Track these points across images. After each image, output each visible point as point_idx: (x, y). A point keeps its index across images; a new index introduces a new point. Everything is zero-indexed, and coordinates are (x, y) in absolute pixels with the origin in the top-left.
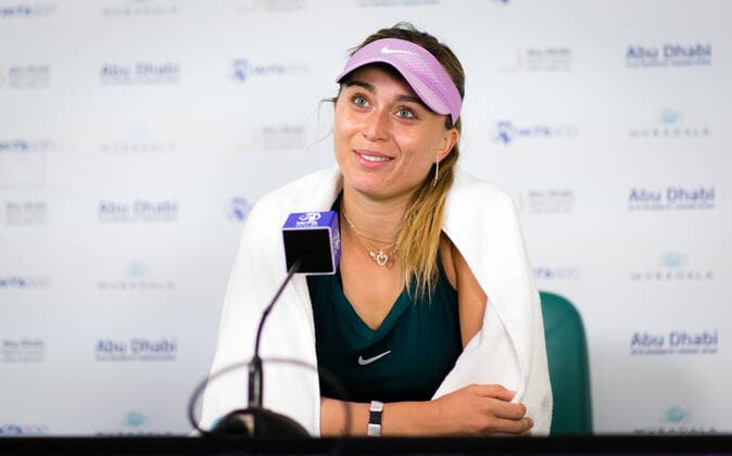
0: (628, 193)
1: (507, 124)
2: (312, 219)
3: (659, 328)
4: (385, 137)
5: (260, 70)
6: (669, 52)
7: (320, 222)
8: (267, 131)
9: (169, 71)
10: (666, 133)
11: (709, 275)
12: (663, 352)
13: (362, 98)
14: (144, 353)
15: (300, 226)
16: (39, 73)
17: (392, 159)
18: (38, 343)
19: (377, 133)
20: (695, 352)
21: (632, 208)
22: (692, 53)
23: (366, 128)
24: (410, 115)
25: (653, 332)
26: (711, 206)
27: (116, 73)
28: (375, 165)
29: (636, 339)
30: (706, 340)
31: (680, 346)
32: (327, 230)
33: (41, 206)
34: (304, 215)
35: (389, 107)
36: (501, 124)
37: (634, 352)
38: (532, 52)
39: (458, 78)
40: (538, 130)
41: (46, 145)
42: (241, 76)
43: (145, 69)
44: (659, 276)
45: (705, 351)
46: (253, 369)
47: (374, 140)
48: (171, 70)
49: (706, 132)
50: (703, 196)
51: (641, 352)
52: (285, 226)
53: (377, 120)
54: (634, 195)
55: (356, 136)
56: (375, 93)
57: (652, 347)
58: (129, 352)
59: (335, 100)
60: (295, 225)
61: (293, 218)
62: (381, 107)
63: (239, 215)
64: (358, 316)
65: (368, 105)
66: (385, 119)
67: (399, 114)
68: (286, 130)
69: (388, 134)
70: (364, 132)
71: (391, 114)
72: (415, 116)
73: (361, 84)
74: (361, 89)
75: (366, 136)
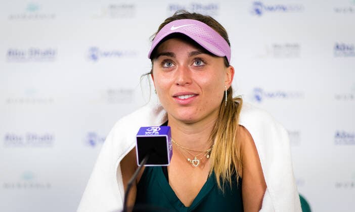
2: (155, 130)
4: (189, 81)
7: (160, 132)
9: (49, 54)
13: (169, 62)
15: (147, 134)
17: (197, 95)
19: (184, 79)
23: (176, 79)
24: (202, 64)
27: (16, 54)
28: (189, 101)
32: (165, 137)
34: (150, 128)
35: (188, 62)
36: (256, 90)
38: (276, 46)
39: (224, 34)
42: (94, 57)
43: (35, 52)
47: (183, 85)
48: (51, 54)
52: (138, 134)
53: (182, 72)
54: (338, 134)
55: (172, 87)
56: (175, 57)
59: (151, 73)
60: (144, 134)
61: (143, 130)
62: (182, 63)
63: (92, 143)
64: (178, 199)
65: (173, 65)
66: (186, 70)
67: (195, 64)
68: (122, 91)
69: (191, 79)
70: (176, 82)
71: (189, 66)
72: (205, 63)
73: (165, 54)
74: (166, 57)
75: (178, 84)
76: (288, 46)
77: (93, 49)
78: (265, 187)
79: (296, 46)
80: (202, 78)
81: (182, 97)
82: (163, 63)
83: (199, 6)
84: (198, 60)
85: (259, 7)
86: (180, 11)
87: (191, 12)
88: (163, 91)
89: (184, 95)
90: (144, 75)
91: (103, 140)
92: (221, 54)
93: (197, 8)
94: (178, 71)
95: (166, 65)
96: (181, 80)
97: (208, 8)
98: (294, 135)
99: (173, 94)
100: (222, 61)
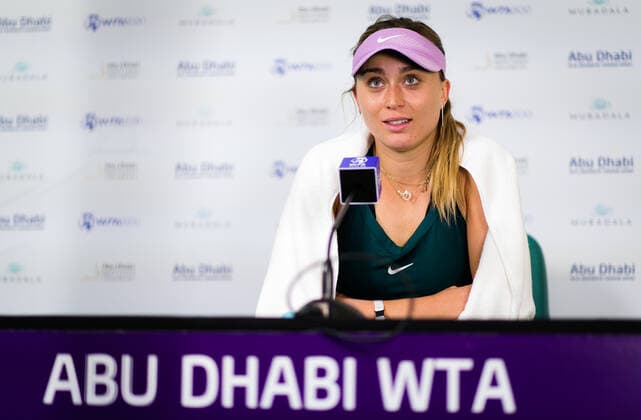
0: (569, 160)
1: (480, 109)
2: (361, 162)
3: (592, 260)
4: (402, 104)
5: (295, 67)
6: (601, 56)
7: (367, 164)
8: (301, 112)
9: (227, 67)
10: (598, 116)
11: (629, 222)
12: (594, 279)
13: (376, 80)
14: (208, 274)
15: (352, 167)
16: (132, 67)
18: (130, 267)
19: (396, 101)
20: (619, 279)
21: (572, 172)
22: (618, 57)
23: (386, 102)
24: (415, 81)
25: (587, 264)
26: (631, 171)
27: (189, 68)
28: (401, 126)
29: (574, 269)
30: (626, 271)
31: (607, 274)
32: (373, 170)
33: (132, 166)
34: (355, 159)
35: (399, 80)
36: (475, 108)
37: (573, 279)
38: (498, 56)
40: (502, 113)
41: (137, 121)
42: (280, 71)
43: (210, 65)
44: (591, 222)
45: (625, 279)
46: (326, 269)
47: (394, 109)
48: (229, 66)
49: (627, 116)
50: (625, 164)
51: (578, 279)
53: (393, 93)
54: (573, 162)
56: (384, 74)
57: (587, 275)
58: (197, 273)
59: (354, 90)
60: (348, 166)
61: (347, 161)
62: (392, 83)
63: (279, 174)
64: (388, 237)
65: (381, 85)
66: (398, 90)
67: (407, 83)
68: (314, 111)
69: (404, 101)
70: (387, 105)
71: (400, 84)
72: (420, 80)
73: (371, 70)
74: (373, 74)
75: (389, 108)
76: (513, 55)
77: (280, 61)
78: (486, 228)
79: (523, 55)
80: (415, 99)
81: (395, 123)
82: (369, 82)
83: (406, 8)
84: (411, 78)
85: (478, 9)
86: (386, 16)
87: (397, 16)
88: (371, 115)
89: (397, 120)
90: (345, 92)
91: (294, 170)
92: (436, 69)
93: (404, 11)
94: (388, 91)
95: (373, 85)
96: (392, 102)
97: (417, 10)
98: (521, 162)
99: (384, 119)
100: (437, 76)
